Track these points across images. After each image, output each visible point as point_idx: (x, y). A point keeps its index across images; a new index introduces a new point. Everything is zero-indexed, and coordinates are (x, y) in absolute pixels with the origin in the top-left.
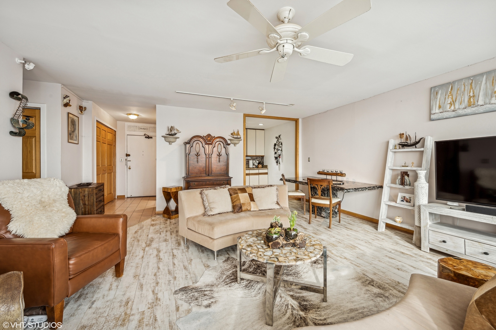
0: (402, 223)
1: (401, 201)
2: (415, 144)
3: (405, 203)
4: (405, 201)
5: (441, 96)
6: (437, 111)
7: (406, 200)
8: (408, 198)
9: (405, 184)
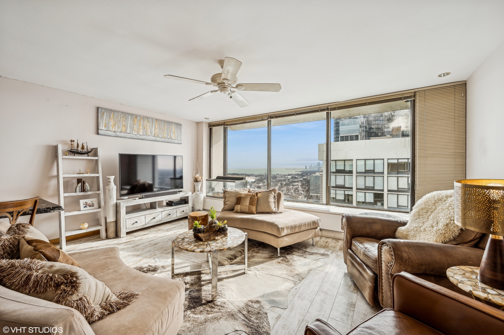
0: (89, 227)
1: (84, 207)
2: (87, 153)
3: (88, 208)
4: (88, 207)
5: (106, 117)
6: (104, 128)
7: (89, 205)
8: (90, 203)
9: (86, 190)
